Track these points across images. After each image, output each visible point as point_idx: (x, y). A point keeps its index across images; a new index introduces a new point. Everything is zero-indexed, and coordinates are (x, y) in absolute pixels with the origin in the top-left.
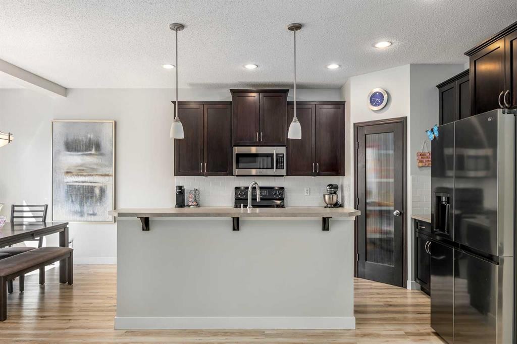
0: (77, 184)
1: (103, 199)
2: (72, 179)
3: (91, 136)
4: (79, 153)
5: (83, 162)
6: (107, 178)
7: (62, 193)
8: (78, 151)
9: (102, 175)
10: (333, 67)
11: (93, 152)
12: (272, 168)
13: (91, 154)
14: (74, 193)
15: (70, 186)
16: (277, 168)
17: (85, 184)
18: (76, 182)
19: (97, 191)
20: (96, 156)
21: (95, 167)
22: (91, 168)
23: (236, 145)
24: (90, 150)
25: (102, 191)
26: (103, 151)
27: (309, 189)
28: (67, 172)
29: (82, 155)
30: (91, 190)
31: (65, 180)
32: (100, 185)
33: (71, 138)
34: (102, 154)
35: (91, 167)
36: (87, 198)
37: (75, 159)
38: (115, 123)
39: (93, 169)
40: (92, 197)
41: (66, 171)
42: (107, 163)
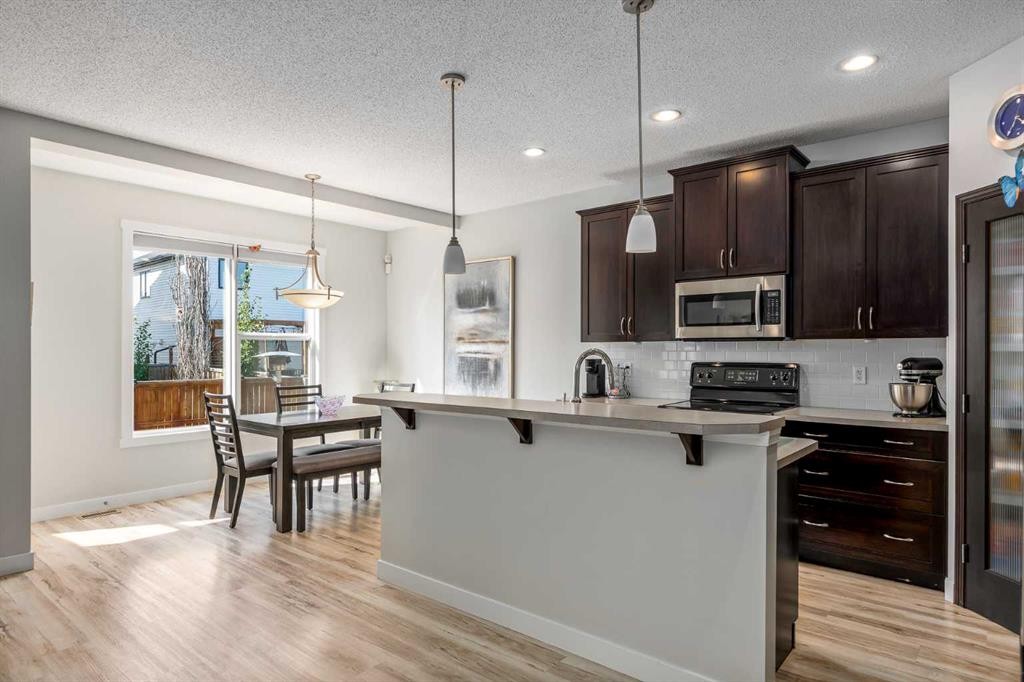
0: (469, 355)
1: (499, 379)
2: (464, 348)
3: (484, 283)
4: (472, 310)
5: (476, 323)
6: (503, 346)
7: (453, 368)
8: (470, 307)
9: (496, 342)
10: (860, 63)
11: (487, 307)
12: (753, 322)
13: (484, 311)
14: (466, 369)
15: (462, 359)
16: (762, 323)
17: (477, 356)
18: (468, 352)
19: (491, 366)
20: (491, 314)
21: (489, 330)
22: (485, 332)
23: (677, 281)
24: (484, 305)
25: (497, 366)
26: (498, 306)
27: (863, 369)
28: (460, 339)
29: (475, 312)
30: (483, 364)
31: (457, 350)
32: (495, 357)
33: (462, 288)
34: (496, 310)
35: (483, 329)
36: (480, 377)
37: (466, 319)
38: (514, 260)
39: (488, 334)
40: (486, 375)
41: (457, 336)
42: (503, 324)
